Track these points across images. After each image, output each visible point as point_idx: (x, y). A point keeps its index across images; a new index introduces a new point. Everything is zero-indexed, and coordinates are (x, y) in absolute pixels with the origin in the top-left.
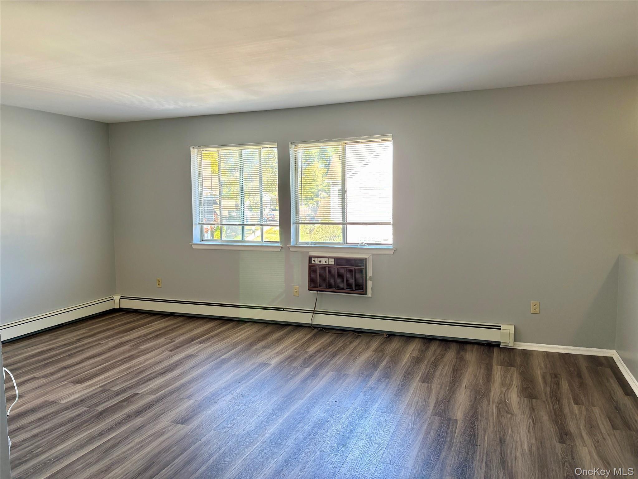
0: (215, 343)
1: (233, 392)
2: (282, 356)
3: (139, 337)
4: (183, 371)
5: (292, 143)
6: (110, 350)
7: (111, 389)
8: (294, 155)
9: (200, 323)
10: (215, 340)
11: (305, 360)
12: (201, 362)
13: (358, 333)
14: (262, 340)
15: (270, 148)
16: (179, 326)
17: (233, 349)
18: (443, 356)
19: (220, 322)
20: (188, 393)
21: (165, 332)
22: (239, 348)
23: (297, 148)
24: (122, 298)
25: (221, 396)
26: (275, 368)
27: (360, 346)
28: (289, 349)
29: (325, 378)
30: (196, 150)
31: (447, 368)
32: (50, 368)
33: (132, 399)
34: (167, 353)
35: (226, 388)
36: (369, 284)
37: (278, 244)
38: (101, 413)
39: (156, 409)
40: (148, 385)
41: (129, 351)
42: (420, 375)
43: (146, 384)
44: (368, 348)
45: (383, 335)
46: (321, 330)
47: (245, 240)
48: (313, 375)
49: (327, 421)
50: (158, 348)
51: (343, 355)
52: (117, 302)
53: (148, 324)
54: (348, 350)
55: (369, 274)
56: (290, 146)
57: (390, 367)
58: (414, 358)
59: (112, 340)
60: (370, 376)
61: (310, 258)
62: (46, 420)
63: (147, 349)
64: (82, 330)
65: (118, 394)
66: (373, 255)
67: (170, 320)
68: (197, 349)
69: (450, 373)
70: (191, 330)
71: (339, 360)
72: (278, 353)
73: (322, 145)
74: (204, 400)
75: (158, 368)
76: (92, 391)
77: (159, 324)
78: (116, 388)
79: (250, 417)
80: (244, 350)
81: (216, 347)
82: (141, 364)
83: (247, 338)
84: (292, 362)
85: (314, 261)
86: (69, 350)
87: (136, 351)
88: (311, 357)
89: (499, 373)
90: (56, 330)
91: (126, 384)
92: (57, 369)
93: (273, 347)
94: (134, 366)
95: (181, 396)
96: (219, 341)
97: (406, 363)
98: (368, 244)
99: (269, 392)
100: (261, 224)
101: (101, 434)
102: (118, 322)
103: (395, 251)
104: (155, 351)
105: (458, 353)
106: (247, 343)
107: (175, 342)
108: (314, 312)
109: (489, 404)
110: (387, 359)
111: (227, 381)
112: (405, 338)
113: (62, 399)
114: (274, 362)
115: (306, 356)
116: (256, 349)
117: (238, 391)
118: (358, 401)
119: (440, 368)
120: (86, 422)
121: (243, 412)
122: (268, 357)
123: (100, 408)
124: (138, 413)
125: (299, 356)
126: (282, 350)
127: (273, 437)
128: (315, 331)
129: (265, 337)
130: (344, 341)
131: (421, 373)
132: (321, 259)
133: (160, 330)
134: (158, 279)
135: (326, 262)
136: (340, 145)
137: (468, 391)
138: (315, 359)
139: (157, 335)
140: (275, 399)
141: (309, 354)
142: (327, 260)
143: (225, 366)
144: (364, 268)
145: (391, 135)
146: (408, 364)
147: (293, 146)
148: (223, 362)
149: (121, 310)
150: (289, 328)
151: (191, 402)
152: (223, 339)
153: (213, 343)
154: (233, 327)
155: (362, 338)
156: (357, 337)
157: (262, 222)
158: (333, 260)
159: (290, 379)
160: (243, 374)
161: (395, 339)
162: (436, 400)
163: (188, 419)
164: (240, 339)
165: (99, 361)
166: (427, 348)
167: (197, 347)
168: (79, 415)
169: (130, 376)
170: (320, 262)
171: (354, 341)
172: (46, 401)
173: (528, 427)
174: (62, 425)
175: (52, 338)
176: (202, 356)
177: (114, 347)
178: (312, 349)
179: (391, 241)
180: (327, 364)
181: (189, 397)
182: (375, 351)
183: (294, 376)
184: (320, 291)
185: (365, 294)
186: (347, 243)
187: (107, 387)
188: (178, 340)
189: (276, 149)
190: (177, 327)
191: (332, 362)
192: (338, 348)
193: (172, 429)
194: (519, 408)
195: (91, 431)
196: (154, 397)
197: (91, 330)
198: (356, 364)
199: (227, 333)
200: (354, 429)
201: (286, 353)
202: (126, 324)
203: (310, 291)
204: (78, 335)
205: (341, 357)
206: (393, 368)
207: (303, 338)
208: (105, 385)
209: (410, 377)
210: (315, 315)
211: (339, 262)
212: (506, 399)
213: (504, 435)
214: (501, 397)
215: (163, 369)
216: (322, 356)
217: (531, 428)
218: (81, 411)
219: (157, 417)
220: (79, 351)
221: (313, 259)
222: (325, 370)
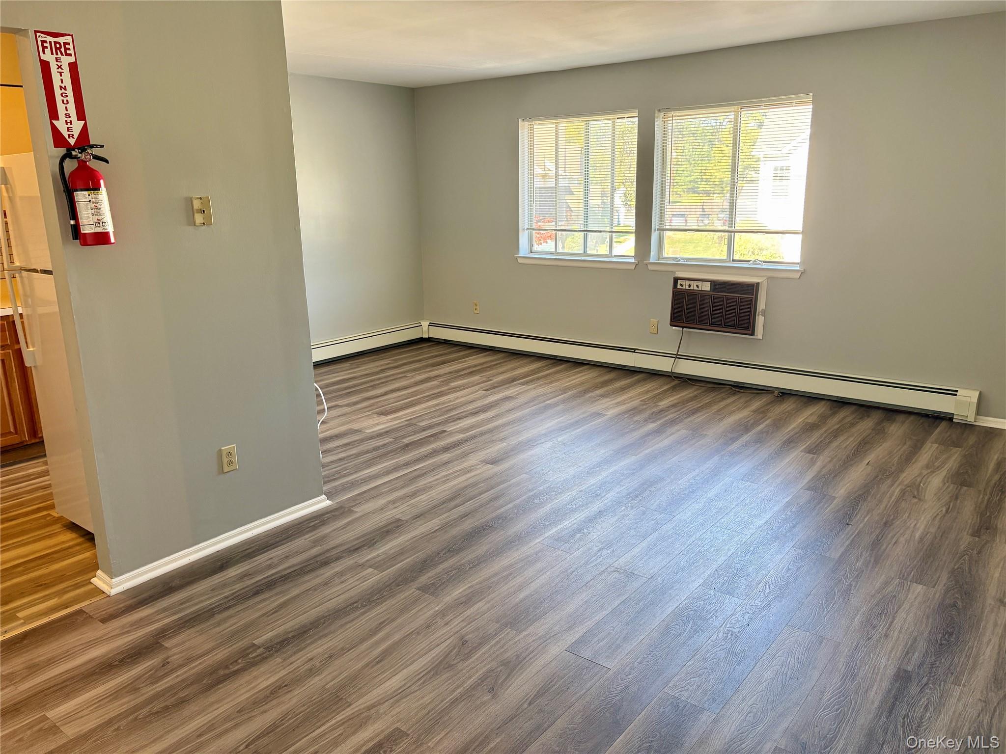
0: (540, 386)
1: (553, 439)
2: (623, 408)
3: (450, 373)
4: (498, 413)
5: (659, 111)
6: (416, 384)
7: (418, 424)
8: (661, 128)
9: (525, 361)
10: (541, 382)
11: (652, 414)
12: (521, 406)
13: (738, 388)
14: (601, 387)
15: (628, 117)
16: (500, 363)
17: (562, 394)
18: (853, 425)
19: (552, 361)
20: (502, 435)
21: (482, 369)
22: (569, 394)
23: (667, 118)
24: (431, 325)
25: (539, 442)
26: (611, 419)
27: (734, 405)
28: (634, 400)
29: (673, 436)
30: (527, 123)
31: (852, 439)
32: (353, 398)
33: (440, 436)
34: (482, 393)
35: (545, 435)
36: (760, 321)
37: (632, 260)
38: (407, 445)
39: (465, 448)
40: (458, 424)
41: (438, 386)
42: (807, 444)
43: (456, 423)
44: (745, 407)
45: (774, 392)
46: (685, 381)
47: (588, 252)
48: (658, 432)
49: (661, 479)
50: (472, 386)
51: (707, 413)
52: (425, 330)
53: (461, 359)
54: (716, 408)
55: (761, 305)
56: (656, 115)
57: (767, 432)
58: (807, 424)
59: (418, 374)
60: (734, 440)
61: (676, 280)
62: (351, 447)
63: (459, 387)
64: (385, 360)
65: (424, 429)
66: (769, 278)
67: (488, 355)
68: (517, 391)
69: (853, 445)
70: (514, 369)
71: (698, 418)
72: (619, 404)
73: (704, 112)
74: (518, 445)
75: (470, 407)
76: (397, 424)
77: (474, 359)
78: (423, 424)
79: (569, 466)
80: (574, 397)
81: (541, 391)
82: (450, 401)
83: (582, 384)
84: (634, 415)
85: (681, 285)
86: (372, 381)
87: (446, 388)
88: (661, 411)
89: (930, 453)
90: (356, 358)
91: (434, 420)
92: (360, 398)
93: (613, 396)
94: (443, 403)
95: (494, 438)
96: (546, 384)
97: (794, 428)
98: (765, 262)
99: (597, 444)
100: (611, 230)
101: (407, 464)
102: (426, 354)
103: (803, 273)
104: (468, 390)
105: (879, 423)
106: (581, 389)
107: (492, 381)
108: (677, 356)
109: (892, 485)
110: (767, 422)
111: (548, 428)
112: (805, 400)
113: (365, 428)
114: (611, 413)
115: (655, 410)
116: (591, 397)
117: (560, 439)
118: (710, 464)
119: (841, 439)
120: (391, 451)
121: (562, 461)
122: (604, 406)
123: (406, 441)
124: (446, 449)
125: (646, 408)
126: (624, 400)
127: (592, 487)
128: (676, 382)
129: (605, 384)
130: (714, 397)
131: (810, 442)
132: (692, 283)
133: (475, 366)
134: (475, 302)
135: (698, 286)
136: (731, 112)
137: (870, 468)
138: (666, 414)
139: (471, 372)
140: (603, 451)
141: (660, 408)
142: (700, 283)
143: (550, 412)
144: (754, 296)
145: (811, 94)
146: (797, 430)
147: (662, 114)
148: (547, 407)
149: (429, 340)
150: (641, 376)
151: (504, 444)
152: (551, 383)
153: (537, 386)
154: (566, 370)
155: (742, 394)
156: (734, 394)
157: (612, 228)
158: (709, 284)
159: (628, 432)
160: (569, 422)
161: (790, 399)
162: (816, 473)
163: (499, 461)
164: (573, 383)
165: (404, 395)
166: (834, 414)
167: (518, 388)
168: (384, 445)
169: (438, 413)
170: (690, 286)
171: (728, 397)
172: (351, 429)
173: (935, 515)
174: (368, 452)
175: (353, 367)
176: (522, 399)
177: (421, 381)
178: (664, 403)
179: (798, 259)
180: (681, 421)
181: (502, 440)
182: (754, 411)
183: (634, 430)
184: (686, 327)
185: (753, 334)
186: (733, 260)
187: (414, 421)
188: (496, 380)
189: (637, 118)
190: (497, 364)
191: (689, 419)
192: (702, 404)
193: (479, 468)
194: (935, 494)
195: (397, 460)
196: (463, 436)
197: (396, 361)
198: (721, 425)
199: (557, 376)
200: (693, 492)
201: (629, 405)
202: (435, 356)
203: (674, 328)
204: (381, 366)
205: (704, 415)
206: (772, 433)
207: (657, 389)
208: (412, 419)
209: (792, 445)
210: (677, 362)
211: (717, 287)
212: (923, 482)
213: (893, 520)
214: (916, 480)
215: (476, 408)
216: (679, 410)
217: (939, 517)
218: (387, 441)
219: (465, 455)
220: (383, 383)
221: (679, 282)
222: (677, 427)
